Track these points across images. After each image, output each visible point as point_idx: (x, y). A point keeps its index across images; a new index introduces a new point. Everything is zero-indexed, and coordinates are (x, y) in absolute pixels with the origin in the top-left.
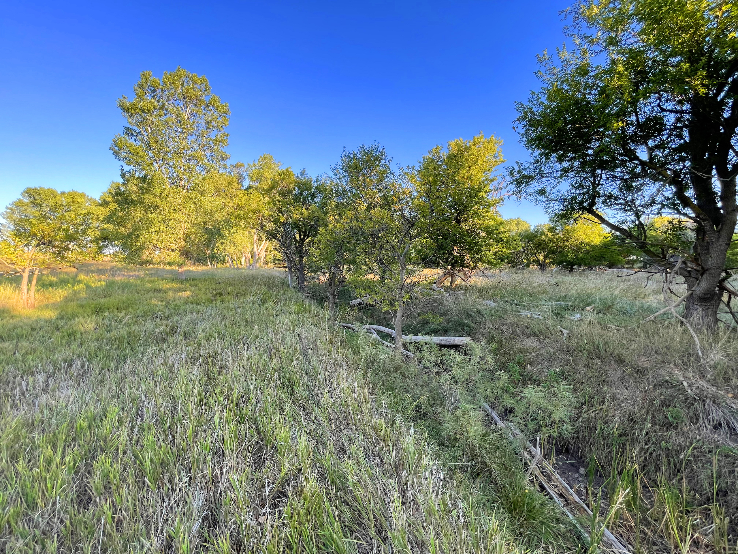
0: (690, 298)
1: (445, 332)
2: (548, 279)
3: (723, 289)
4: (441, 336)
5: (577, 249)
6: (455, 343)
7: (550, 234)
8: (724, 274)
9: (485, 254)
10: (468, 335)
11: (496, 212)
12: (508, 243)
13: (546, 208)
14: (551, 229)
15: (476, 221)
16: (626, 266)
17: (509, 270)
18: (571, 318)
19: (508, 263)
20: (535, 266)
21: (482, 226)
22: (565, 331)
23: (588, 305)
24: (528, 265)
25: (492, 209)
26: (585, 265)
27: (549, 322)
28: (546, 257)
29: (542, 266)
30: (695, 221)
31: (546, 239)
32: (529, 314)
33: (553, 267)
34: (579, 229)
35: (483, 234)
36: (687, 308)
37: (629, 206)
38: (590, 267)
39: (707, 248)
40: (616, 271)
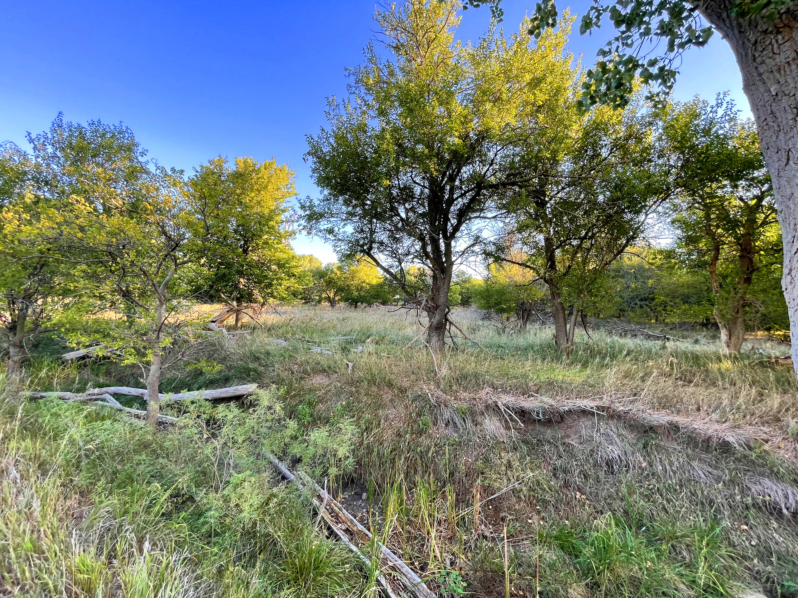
0: (430, 327)
1: (226, 381)
2: (337, 315)
3: (447, 320)
4: (221, 388)
5: (359, 289)
6: (238, 393)
7: (338, 273)
8: (447, 310)
9: (276, 289)
10: (254, 381)
11: (288, 245)
12: (300, 278)
13: (335, 246)
14: (340, 268)
15: (267, 252)
16: (394, 303)
17: (302, 307)
18: (355, 350)
19: (301, 299)
20: (327, 303)
21: (273, 258)
22: (350, 364)
23: (368, 337)
24: (319, 302)
25: (283, 241)
26: (366, 302)
27: (337, 357)
28: (336, 294)
29: (332, 302)
30: (432, 270)
31: (335, 278)
32: (319, 351)
33: (342, 304)
34: (361, 270)
35: (274, 267)
36: (429, 335)
37: (395, 253)
38: (370, 304)
39: (438, 290)
40: (388, 307)
